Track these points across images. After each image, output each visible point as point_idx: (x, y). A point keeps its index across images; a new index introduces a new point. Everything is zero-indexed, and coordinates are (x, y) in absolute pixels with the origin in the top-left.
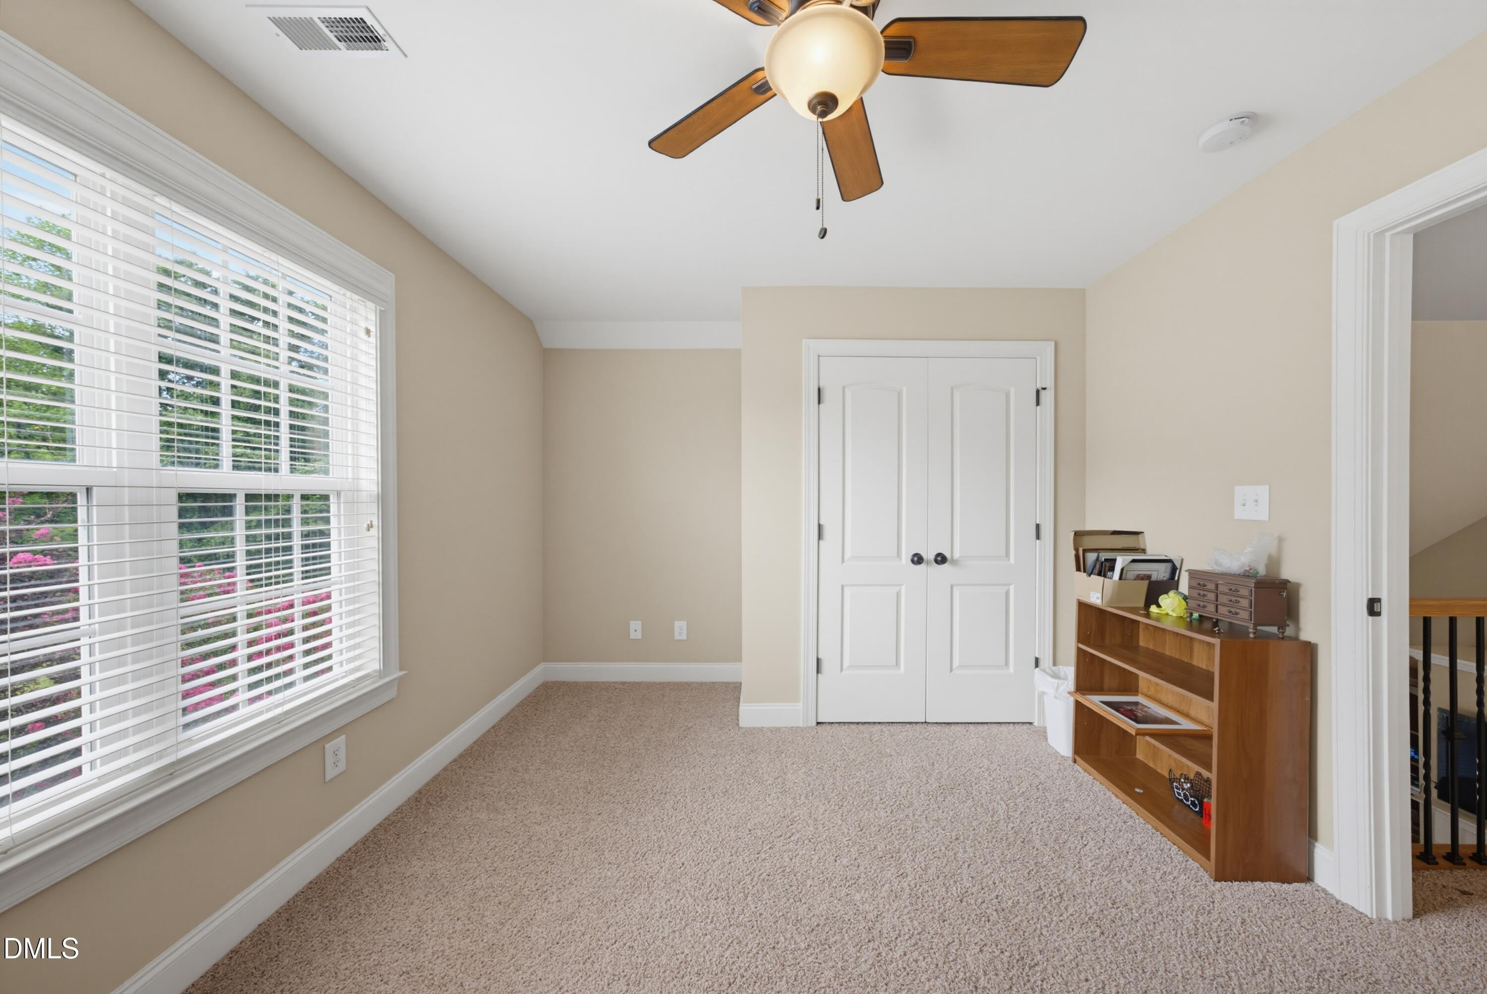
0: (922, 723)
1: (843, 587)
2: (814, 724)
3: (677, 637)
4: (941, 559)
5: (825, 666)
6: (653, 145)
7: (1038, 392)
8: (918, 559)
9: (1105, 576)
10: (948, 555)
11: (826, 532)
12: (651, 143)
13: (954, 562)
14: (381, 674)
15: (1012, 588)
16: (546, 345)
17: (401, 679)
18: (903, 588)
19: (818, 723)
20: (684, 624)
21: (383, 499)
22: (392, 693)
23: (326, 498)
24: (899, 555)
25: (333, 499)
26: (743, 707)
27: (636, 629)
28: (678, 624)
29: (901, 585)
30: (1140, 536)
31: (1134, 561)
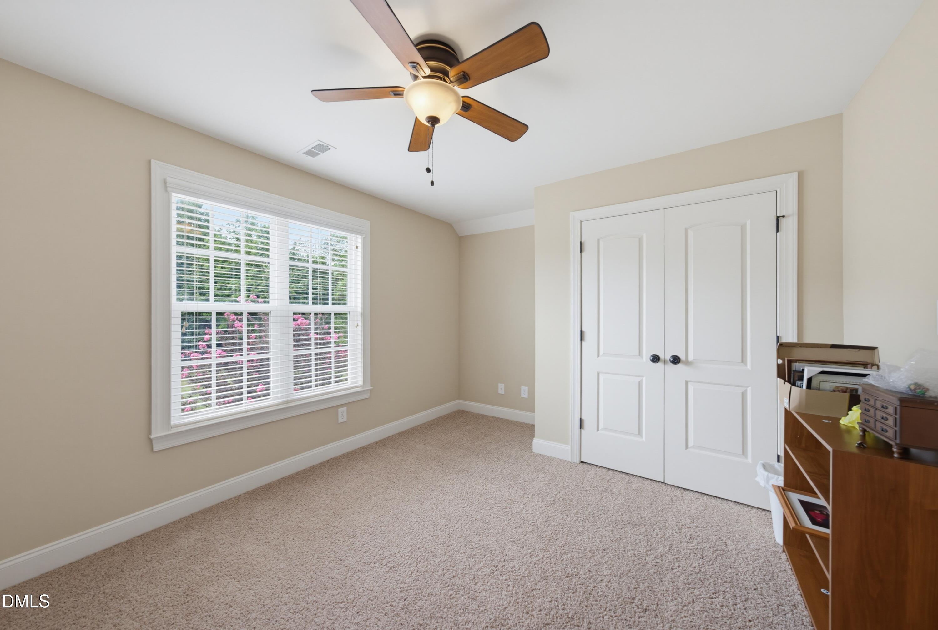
0: (662, 482)
1: (598, 374)
2: (578, 462)
3: (523, 396)
4: (676, 360)
5: (586, 424)
6: (410, 150)
7: (778, 218)
8: (655, 359)
9: (794, 384)
10: (682, 357)
11: (587, 336)
12: (409, 150)
13: (687, 363)
14: (362, 386)
15: (749, 390)
16: (460, 235)
17: (371, 390)
18: (644, 379)
19: (582, 462)
20: (526, 388)
21: (363, 315)
22: (367, 396)
23: (346, 314)
24: (640, 354)
25: (348, 314)
26: (536, 441)
27: (501, 388)
28: (523, 388)
29: (643, 377)
30: (876, 350)
31: (823, 372)
